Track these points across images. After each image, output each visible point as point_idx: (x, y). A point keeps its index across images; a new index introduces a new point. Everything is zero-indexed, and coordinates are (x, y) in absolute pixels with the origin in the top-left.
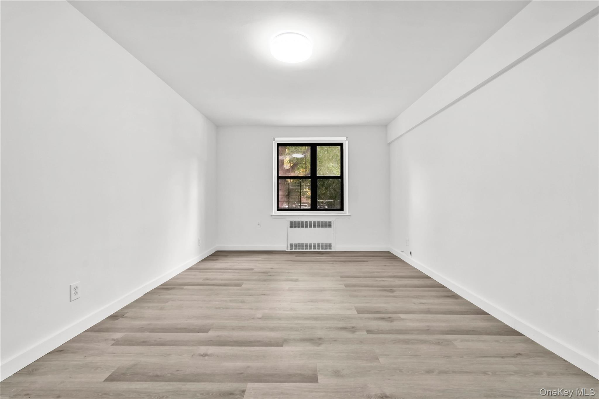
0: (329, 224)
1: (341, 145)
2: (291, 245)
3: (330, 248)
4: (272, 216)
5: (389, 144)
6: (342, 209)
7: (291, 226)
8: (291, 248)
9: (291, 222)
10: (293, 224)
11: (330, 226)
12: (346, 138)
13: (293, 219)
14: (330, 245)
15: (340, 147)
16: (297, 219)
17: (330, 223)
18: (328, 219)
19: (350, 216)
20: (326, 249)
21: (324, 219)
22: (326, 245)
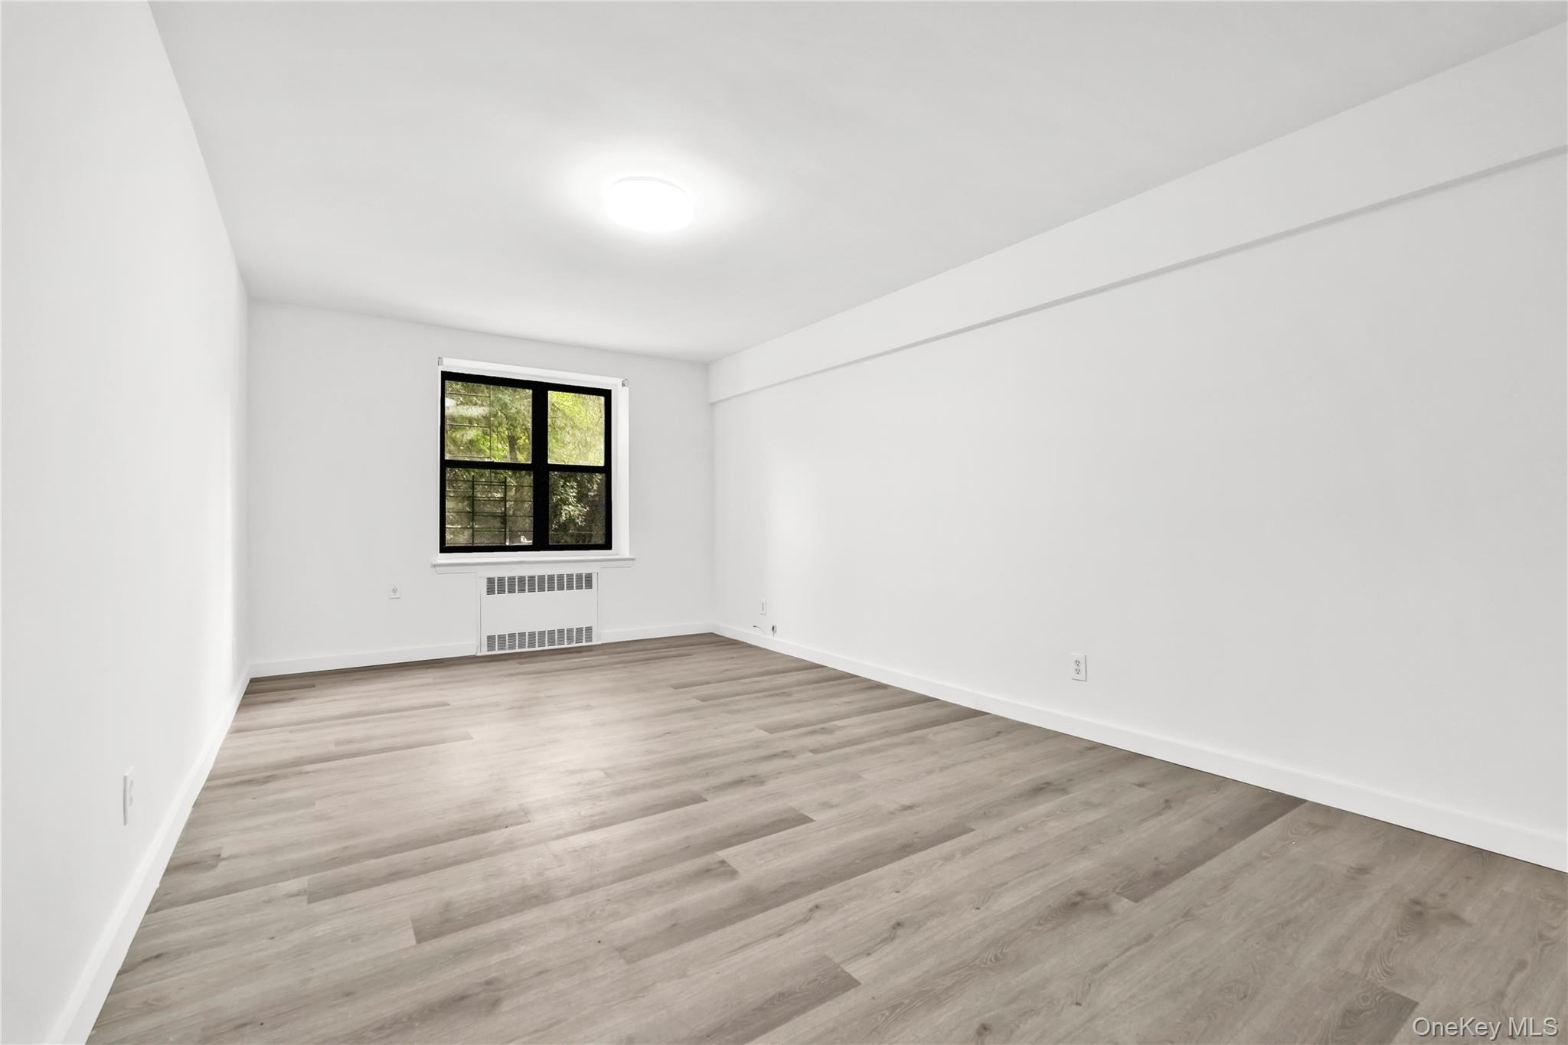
0: (586, 581)
1: (607, 394)
2: (491, 638)
3: (589, 638)
4: (435, 566)
5: (713, 404)
6: (607, 545)
7: (490, 591)
8: (491, 647)
9: (490, 581)
10: (495, 586)
11: (589, 585)
12: (623, 379)
13: (496, 573)
14: (589, 629)
15: (602, 399)
16: (506, 573)
17: (589, 577)
18: (584, 570)
19: (633, 559)
20: (579, 640)
21: (574, 570)
22: (579, 630)
